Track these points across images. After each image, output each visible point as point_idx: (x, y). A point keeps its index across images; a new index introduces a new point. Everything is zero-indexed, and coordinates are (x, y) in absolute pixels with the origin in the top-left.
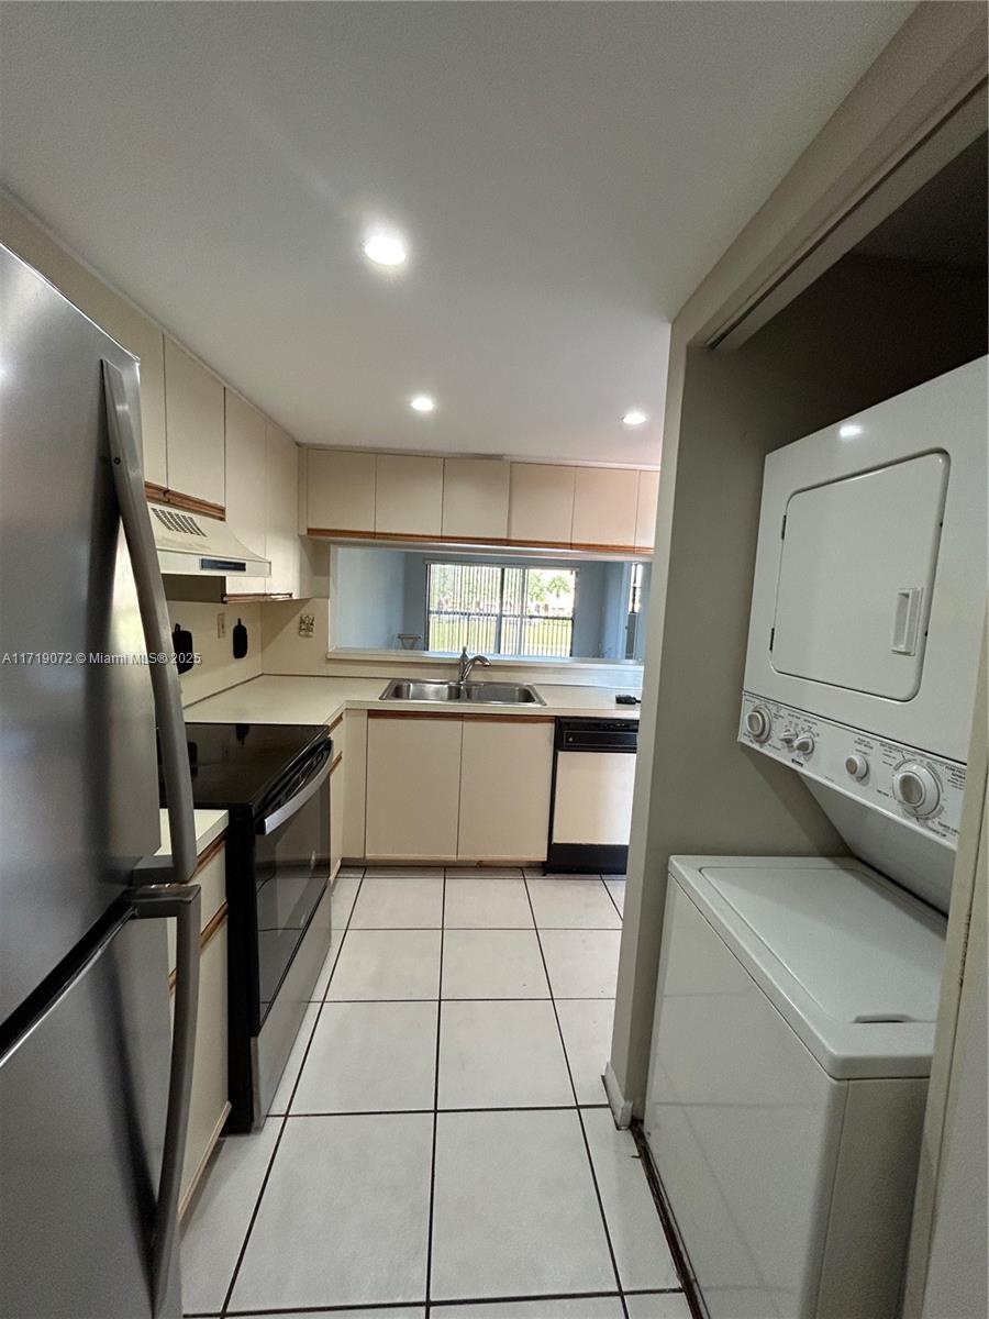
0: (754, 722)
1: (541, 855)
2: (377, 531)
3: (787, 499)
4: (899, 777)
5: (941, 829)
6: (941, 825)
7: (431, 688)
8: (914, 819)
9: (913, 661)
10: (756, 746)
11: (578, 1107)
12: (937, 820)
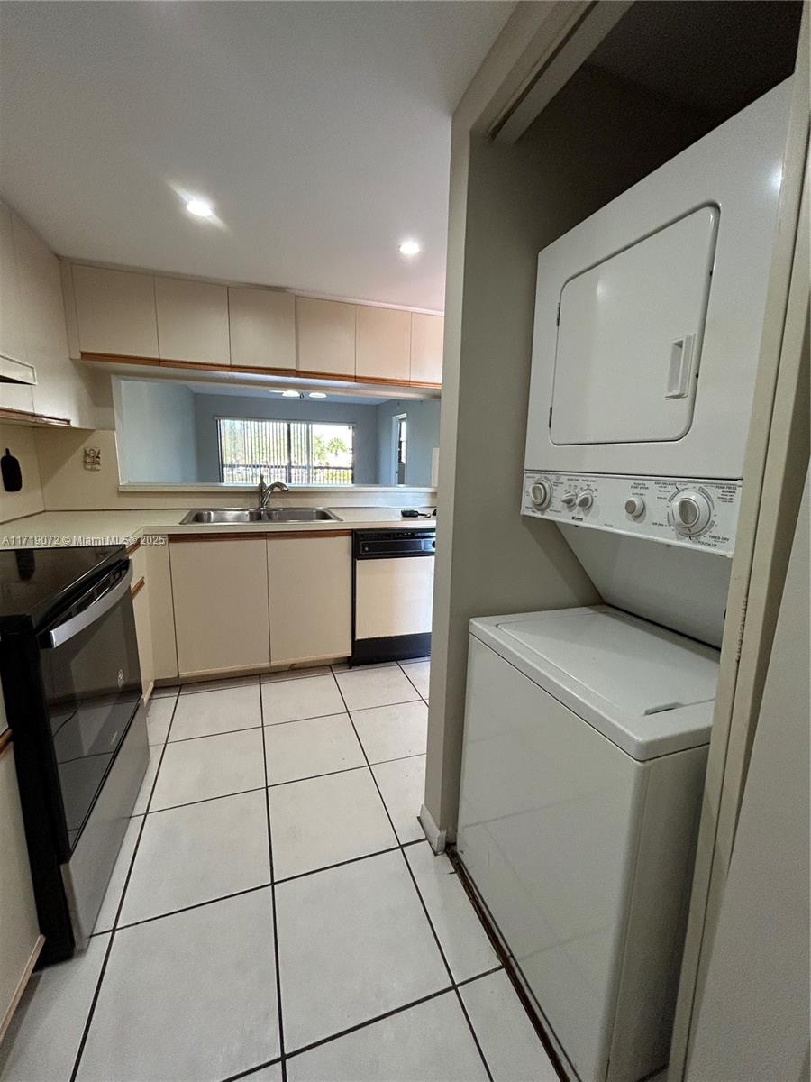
0: (537, 492)
1: (347, 651)
2: (162, 357)
3: (562, 285)
4: (677, 504)
5: (712, 541)
6: (713, 537)
7: (231, 515)
8: (687, 539)
9: (686, 402)
10: (538, 515)
11: (401, 847)
12: (707, 535)
